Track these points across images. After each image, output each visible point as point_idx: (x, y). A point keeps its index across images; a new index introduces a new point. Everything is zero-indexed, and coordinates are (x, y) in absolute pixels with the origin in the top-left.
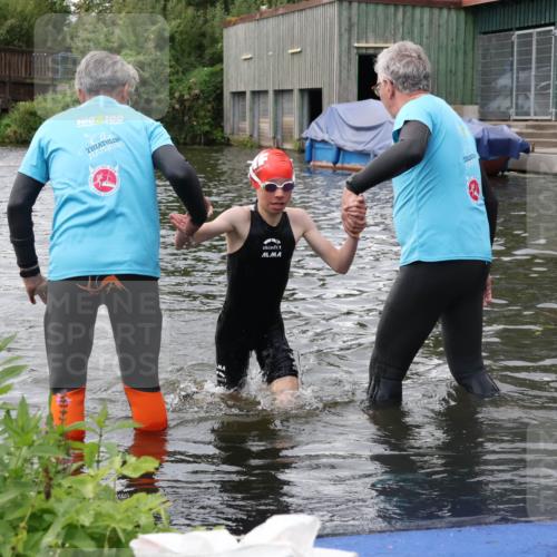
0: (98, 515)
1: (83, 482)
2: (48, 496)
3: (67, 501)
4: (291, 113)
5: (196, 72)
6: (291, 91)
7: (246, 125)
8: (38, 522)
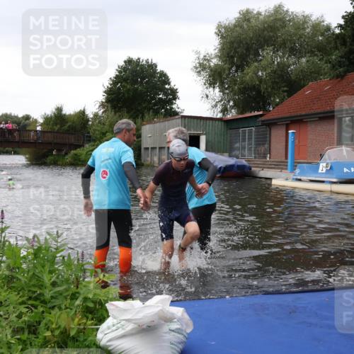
0: (95, 294)
2: (77, 287)
3: (84, 289)
4: (164, 155)
6: (164, 147)
7: (149, 159)
8: (74, 297)
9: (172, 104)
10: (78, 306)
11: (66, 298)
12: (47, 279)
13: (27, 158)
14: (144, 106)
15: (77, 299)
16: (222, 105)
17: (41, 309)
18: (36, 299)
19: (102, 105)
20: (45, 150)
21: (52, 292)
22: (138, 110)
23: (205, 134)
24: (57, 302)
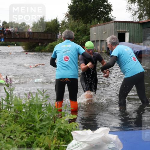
0: (65, 127)
1: (61, 120)
2: (55, 122)
3: (58, 123)
4: (104, 45)
5: (85, 37)
6: (104, 40)
8: (53, 128)
9: (108, 14)
10: (55, 133)
11: (48, 129)
12: (37, 117)
13: (23, 48)
14: (92, 15)
15: (54, 129)
16: (139, 14)
17: (34, 135)
18: (31, 129)
19: (67, 16)
20: (34, 43)
21: (40, 125)
22: (88, 18)
23: (129, 32)
24: (43, 131)
